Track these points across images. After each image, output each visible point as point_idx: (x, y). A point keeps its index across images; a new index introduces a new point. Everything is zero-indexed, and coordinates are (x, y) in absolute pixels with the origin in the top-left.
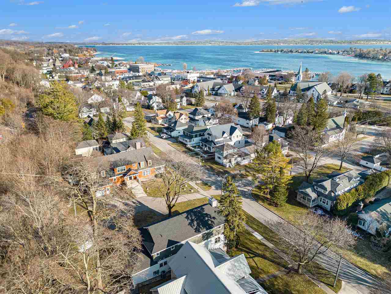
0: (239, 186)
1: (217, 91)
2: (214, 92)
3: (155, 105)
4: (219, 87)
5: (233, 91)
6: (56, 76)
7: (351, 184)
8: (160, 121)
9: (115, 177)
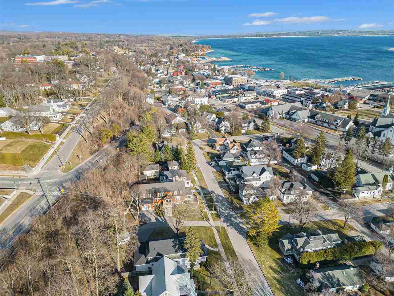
0: (242, 223)
1: (291, 115)
2: (288, 116)
3: (223, 129)
4: (295, 111)
5: (308, 117)
6: (164, 86)
7: (323, 246)
8: (218, 148)
9: (157, 199)
